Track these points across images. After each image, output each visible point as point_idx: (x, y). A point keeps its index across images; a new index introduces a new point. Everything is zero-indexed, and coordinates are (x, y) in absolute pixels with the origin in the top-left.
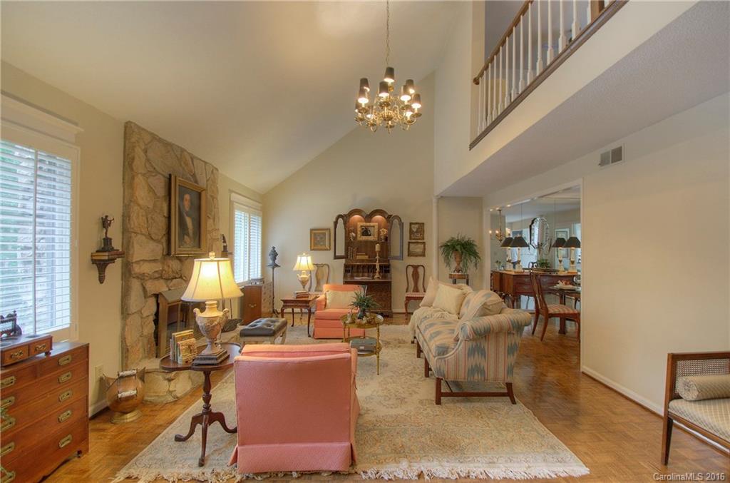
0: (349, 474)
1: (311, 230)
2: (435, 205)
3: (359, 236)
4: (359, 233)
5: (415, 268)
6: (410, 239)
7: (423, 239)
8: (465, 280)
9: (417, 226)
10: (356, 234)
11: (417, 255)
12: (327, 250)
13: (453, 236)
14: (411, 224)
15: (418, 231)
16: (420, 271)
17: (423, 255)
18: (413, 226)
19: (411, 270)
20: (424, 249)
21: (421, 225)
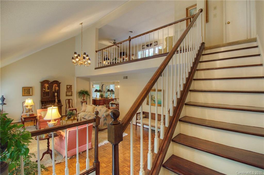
0: (92, 149)
1: (23, 88)
2: (75, 79)
3: (46, 90)
4: (46, 89)
5: (69, 100)
6: (67, 90)
7: (72, 90)
8: (86, 103)
9: (69, 86)
10: (45, 89)
11: (69, 96)
12: (31, 95)
13: (82, 89)
14: (67, 85)
15: (69, 88)
16: (71, 101)
17: (71, 95)
18: (68, 86)
19: (67, 101)
20: (72, 94)
21: (71, 86)
